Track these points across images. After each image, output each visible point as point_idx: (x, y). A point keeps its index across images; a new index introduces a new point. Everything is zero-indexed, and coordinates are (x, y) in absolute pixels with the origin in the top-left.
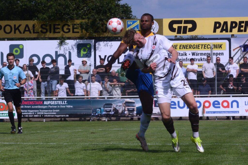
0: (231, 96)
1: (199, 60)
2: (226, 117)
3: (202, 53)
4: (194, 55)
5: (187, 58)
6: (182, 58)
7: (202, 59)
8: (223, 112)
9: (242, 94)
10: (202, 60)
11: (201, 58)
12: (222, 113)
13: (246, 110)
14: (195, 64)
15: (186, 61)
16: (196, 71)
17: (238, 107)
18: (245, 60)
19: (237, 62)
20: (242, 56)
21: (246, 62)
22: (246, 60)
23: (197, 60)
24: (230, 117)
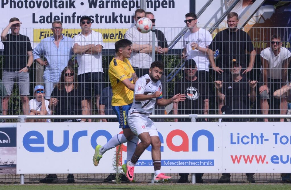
0: (194, 119)
1: (108, 21)
2: (180, 174)
3: (115, 2)
4: (95, 7)
5: (74, 13)
6: (62, 14)
7: (117, 17)
8: (170, 161)
9: (224, 113)
10: (115, 19)
11: (113, 14)
12: (168, 165)
13: (234, 158)
14: (93, 32)
15: (74, 22)
16: (99, 50)
17: (211, 148)
18: (230, 22)
19: (210, 26)
20: (224, 10)
21: (233, 27)
22: (235, 23)
23: (104, 19)
24: (189, 176)
